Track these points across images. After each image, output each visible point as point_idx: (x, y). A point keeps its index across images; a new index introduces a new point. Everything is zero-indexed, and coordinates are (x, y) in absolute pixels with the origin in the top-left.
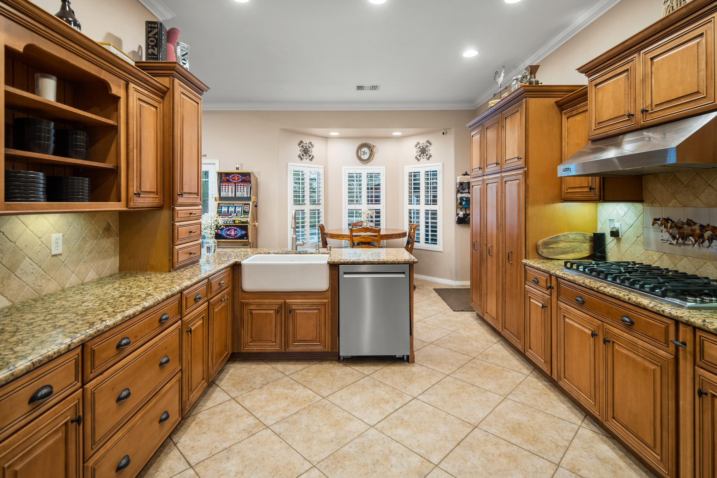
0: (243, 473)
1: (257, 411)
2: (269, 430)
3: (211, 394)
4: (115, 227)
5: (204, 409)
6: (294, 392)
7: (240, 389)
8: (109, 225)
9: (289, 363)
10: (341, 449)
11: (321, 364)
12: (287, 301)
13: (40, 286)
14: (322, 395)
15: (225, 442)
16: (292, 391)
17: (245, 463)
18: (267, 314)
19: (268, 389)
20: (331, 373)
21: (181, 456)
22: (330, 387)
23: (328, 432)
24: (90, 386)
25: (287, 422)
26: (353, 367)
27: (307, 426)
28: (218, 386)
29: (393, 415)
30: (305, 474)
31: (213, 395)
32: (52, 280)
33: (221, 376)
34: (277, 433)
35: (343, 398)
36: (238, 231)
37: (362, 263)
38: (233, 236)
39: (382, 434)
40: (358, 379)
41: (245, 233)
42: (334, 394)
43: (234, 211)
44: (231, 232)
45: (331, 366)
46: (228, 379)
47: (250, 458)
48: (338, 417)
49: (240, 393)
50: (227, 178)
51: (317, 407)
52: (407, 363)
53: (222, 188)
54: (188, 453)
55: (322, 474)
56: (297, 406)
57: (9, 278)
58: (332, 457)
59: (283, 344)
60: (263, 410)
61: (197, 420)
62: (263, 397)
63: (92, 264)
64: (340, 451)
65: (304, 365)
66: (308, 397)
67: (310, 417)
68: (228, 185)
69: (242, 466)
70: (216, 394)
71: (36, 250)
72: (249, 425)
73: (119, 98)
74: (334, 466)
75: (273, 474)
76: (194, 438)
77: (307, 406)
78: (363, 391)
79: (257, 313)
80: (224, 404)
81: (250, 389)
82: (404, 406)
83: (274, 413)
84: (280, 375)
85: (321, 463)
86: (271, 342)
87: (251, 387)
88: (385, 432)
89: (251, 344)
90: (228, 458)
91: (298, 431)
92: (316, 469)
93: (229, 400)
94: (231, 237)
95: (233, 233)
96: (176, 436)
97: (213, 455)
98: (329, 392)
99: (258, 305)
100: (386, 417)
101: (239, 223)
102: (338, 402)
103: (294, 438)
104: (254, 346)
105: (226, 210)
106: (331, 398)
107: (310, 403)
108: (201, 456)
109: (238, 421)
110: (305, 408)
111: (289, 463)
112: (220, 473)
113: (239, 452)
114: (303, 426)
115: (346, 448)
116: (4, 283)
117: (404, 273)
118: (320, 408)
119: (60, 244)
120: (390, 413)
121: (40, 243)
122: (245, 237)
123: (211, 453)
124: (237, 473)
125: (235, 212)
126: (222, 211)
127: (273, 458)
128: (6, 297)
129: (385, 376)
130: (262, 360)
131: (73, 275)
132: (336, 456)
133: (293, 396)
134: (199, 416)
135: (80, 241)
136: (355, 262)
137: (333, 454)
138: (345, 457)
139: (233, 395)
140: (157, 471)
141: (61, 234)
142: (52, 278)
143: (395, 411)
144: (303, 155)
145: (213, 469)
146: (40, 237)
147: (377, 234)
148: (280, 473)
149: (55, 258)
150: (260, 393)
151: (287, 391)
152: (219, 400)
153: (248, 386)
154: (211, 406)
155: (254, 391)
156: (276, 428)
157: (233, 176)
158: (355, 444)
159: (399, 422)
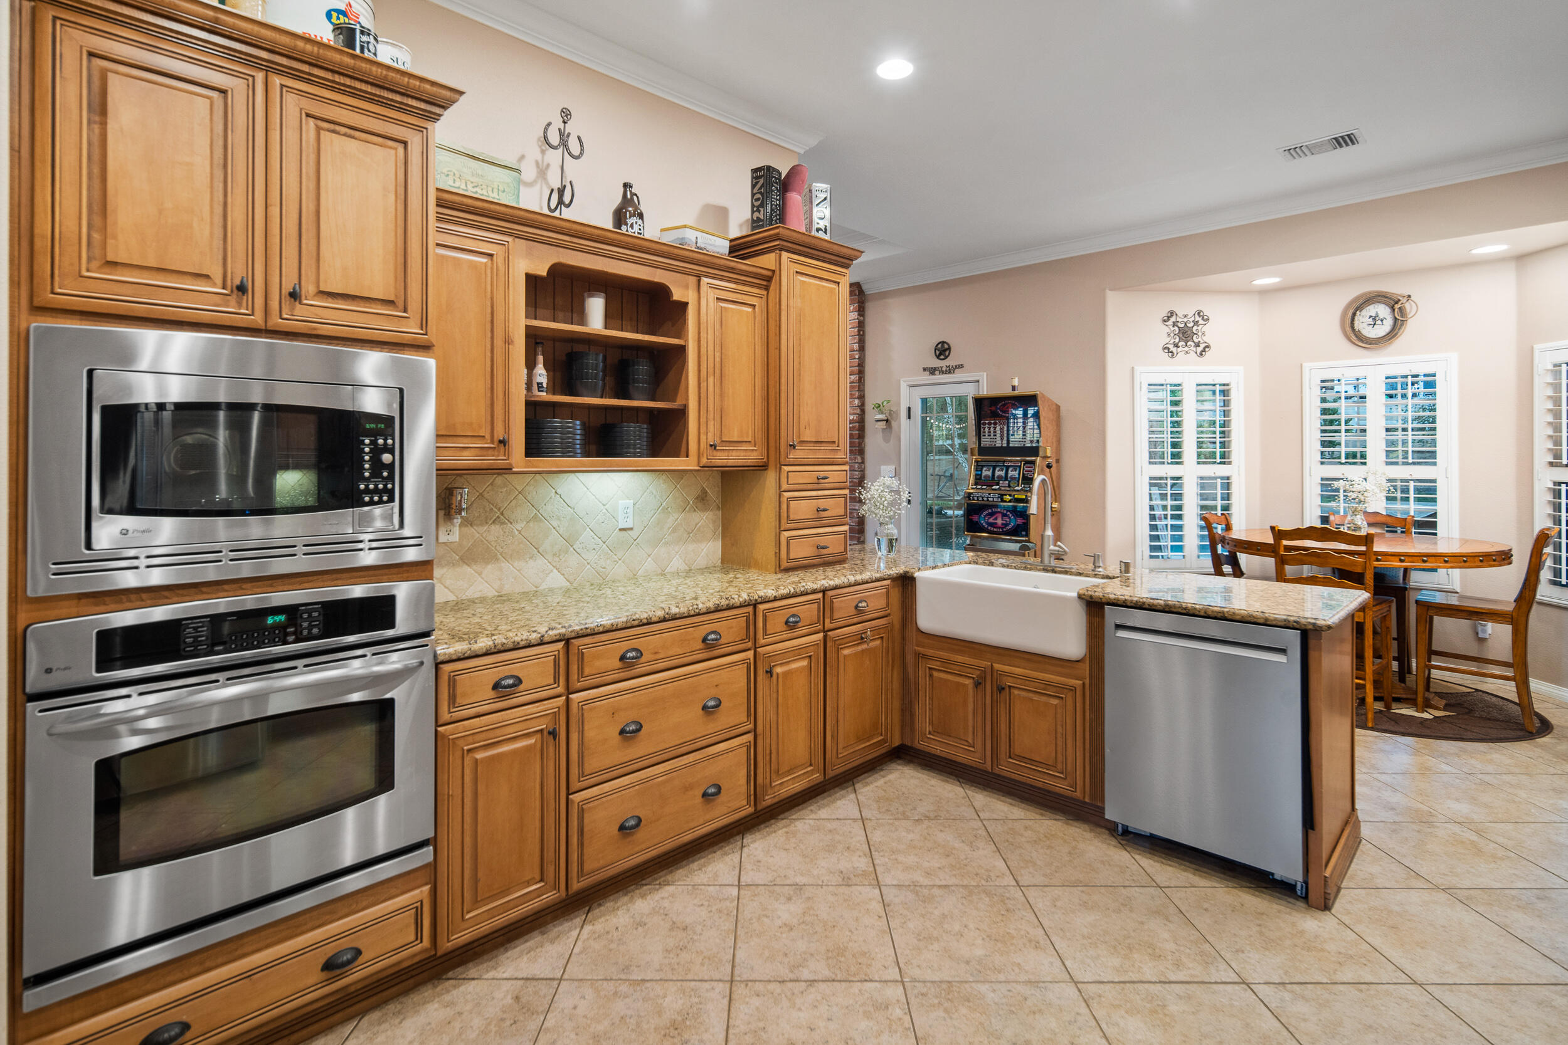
0: (792, 929)
1: (881, 854)
2: (877, 891)
3: (837, 800)
4: (713, 494)
5: (812, 816)
6: (970, 852)
7: (883, 810)
8: (704, 492)
9: (1003, 798)
10: (973, 985)
11: (1067, 824)
12: (997, 666)
13: (604, 568)
14: (1019, 879)
15: (802, 875)
16: (967, 848)
17: (805, 919)
18: (958, 684)
19: (929, 827)
20: (1074, 848)
21: (738, 865)
22: (1048, 871)
23: (973, 944)
24: (577, 698)
25: (917, 893)
26: (1137, 857)
27: (944, 916)
28: (855, 792)
29: (1146, 986)
30: (877, 984)
31: (839, 802)
32: (620, 562)
33: (870, 779)
34: (885, 902)
35: (1059, 904)
36: (1010, 518)
37: (1161, 608)
38: (999, 528)
39: (1084, 1004)
40: (1127, 883)
41: (1024, 523)
42: (1046, 889)
43: (1003, 475)
44: (996, 519)
45: (1088, 835)
46: (877, 787)
47: (817, 916)
48: (1016, 929)
49: (879, 816)
50: (993, 408)
51: (988, 894)
52: (1301, 904)
53: (984, 428)
54: (747, 865)
55: (905, 1001)
56: (955, 875)
57: (567, 552)
58: (944, 986)
59: (989, 753)
60: (893, 857)
61: (792, 828)
62: (911, 836)
63: (677, 548)
64: (967, 986)
65: (1028, 813)
66: (987, 870)
67: (962, 904)
68: (995, 424)
69: (798, 920)
70: (844, 802)
71: (599, 520)
72: (854, 868)
73: (686, 304)
74: (936, 1001)
75: (830, 954)
76: (769, 850)
77: (975, 884)
78: (1119, 911)
79: (941, 679)
80: (843, 821)
81: (899, 816)
82: (1195, 985)
83: (907, 868)
84: (969, 813)
85: (917, 984)
86: (966, 744)
87: (904, 813)
88: (1094, 1005)
89: (931, 737)
90: (789, 899)
91: (923, 916)
92: (902, 988)
93: (855, 820)
94: (995, 530)
95: (999, 522)
96: (750, 837)
97: (775, 885)
98: (1039, 879)
99: (945, 662)
100: (1124, 982)
101: (1010, 501)
102: (1040, 904)
103: (905, 922)
104: (937, 743)
105: (989, 473)
106: (1032, 893)
107: (984, 882)
108: (761, 877)
109: (843, 854)
110: (965, 887)
111: (866, 953)
112: (765, 913)
113: (809, 898)
114: (936, 912)
115: (983, 988)
116: (561, 557)
117: (1283, 651)
118: (996, 898)
119: (631, 514)
120: (1144, 980)
121: (604, 511)
122: (1023, 530)
123: (774, 880)
124: (785, 924)
125: (1006, 479)
126: (983, 475)
127: (850, 934)
128: (563, 575)
129: (1206, 905)
130: (956, 776)
131: (649, 559)
132: (955, 988)
133: (962, 857)
134: (798, 823)
135: (659, 513)
136: (1144, 603)
137: (949, 982)
138: (969, 1001)
139: (866, 813)
140: (700, 869)
141: (632, 501)
142: (620, 560)
143: (1160, 982)
144: (1176, 346)
145: (761, 903)
146: (604, 503)
147: (1363, 548)
148: (843, 959)
149: (624, 533)
150: (910, 828)
151: (957, 844)
152: (840, 813)
153: (901, 809)
154: (823, 817)
155: (906, 821)
156: (890, 894)
157: (1004, 405)
158: (1009, 991)
159: (1148, 1005)
